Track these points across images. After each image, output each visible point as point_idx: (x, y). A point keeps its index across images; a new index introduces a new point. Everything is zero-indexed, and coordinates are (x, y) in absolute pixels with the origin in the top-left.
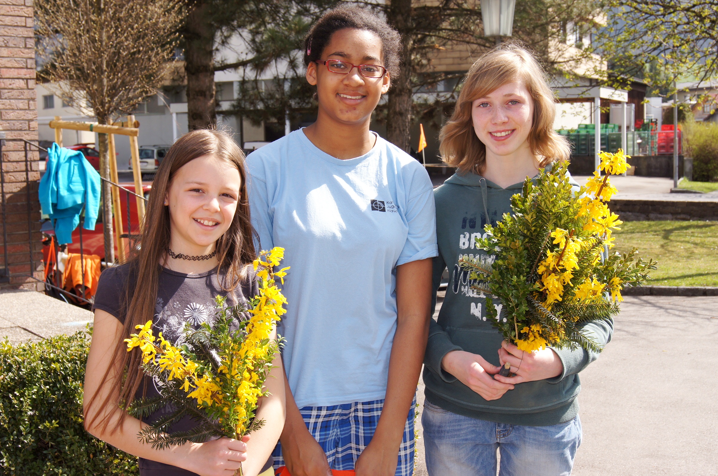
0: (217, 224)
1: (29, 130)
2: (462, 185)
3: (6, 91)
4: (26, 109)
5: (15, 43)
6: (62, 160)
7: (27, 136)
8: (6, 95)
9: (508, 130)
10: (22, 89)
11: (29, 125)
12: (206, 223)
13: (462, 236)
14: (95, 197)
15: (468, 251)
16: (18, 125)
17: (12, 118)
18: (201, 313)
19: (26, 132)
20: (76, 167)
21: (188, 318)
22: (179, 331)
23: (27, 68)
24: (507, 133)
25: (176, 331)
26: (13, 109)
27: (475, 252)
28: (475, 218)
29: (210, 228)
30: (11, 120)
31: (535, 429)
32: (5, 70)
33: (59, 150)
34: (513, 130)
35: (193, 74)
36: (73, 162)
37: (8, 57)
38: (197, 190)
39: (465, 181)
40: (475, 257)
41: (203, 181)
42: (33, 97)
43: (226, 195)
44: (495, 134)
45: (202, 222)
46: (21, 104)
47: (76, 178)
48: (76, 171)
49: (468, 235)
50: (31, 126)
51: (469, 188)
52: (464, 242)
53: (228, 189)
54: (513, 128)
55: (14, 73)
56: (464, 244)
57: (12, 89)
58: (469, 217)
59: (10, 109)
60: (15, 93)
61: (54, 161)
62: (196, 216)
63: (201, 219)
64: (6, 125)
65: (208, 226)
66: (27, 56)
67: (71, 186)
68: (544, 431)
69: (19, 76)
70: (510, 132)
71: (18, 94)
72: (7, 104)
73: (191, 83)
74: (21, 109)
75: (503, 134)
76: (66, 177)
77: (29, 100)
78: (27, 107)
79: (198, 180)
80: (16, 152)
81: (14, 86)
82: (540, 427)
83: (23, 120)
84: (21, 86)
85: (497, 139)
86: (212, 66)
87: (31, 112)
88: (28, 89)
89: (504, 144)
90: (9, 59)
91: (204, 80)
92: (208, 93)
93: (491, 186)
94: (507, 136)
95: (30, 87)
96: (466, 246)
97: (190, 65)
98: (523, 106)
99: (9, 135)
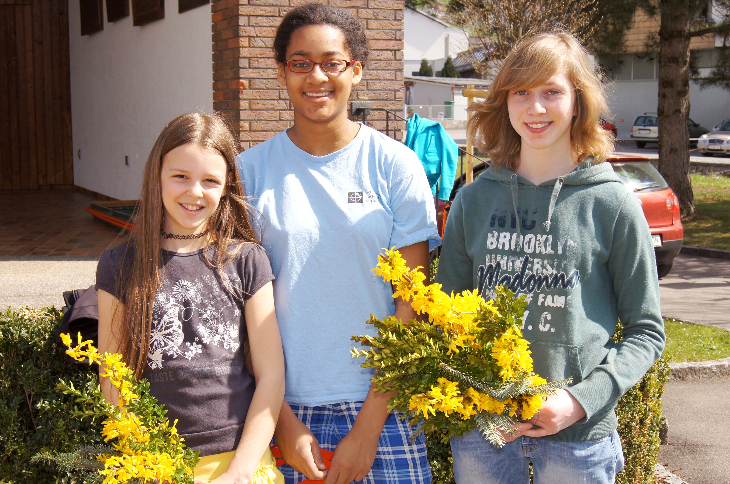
0: (202, 208)
1: (395, 100)
2: (495, 181)
3: (374, 62)
4: (393, 80)
5: (385, 15)
6: (419, 131)
7: (392, 106)
8: (374, 66)
9: (545, 122)
10: (389, 60)
11: (395, 95)
12: (190, 207)
13: (490, 235)
14: (451, 168)
15: (496, 251)
16: (383, 95)
17: (378, 88)
18: (188, 290)
19: (391, 102)
20: (433, 138)
21: (176, 294)
22: (167, 307)
23: (396, 40)
24: (543, 125)
25: (163, 307)
26: (380, 80)
27: (503, 252)
28: (505, 217)
29: (193, 213)
30: (377, 90)
31: (560, 445)
32: (373, 41)
33: (418, 121)
34: (551, 123)
35: (666, 40)
36: (431, 132)
37: (377, 29)
38: (181, 176)
39: (499, 177)
40: (502, 258)
41: (185, 169)
42: (400, 68)
43: (210, 181)
44: (531, 126)
45: (186, 207)
46: (388, 75)
47: (433, 148)
48: (433, 142)
49: (496, 234)
50: (397, 97)
51: (502, 184)
52: (491, 242)
53: (211, 176)
54: (550, 121)
55: (382, 45)
56: (492, 243)
57: (380, 60)
58: (498, 214)
59: (376, 80)
60: (383, 64)
61: (412, 130)
62: (182, 201)
63: (185, 204)
64: (372, 95)
65: (191, 211)
66: (396, 28)
67: (426, 156)
68: (569, 447)
69: (388, 48)
70: (547, 124)
71: (386, 65)
72: (374, 75)
73: (663, 49)
74: (387, 80)
75: (540, 126)
76: (423, 147)
77: (396, 71)
78: (394, 78)
79: (181, 167)
80: (380, 122)
81: (382, 57)
82: (566, 443)
83: (389, 90)
84: (389, 57)
85: (533, 131)
86: (687, 31)
87: (398, 83)
88: (396, 60)
89: (540, 137)
90: (378, 31)
91: (677, 46)
92: (681, 59)
93: (522, 183)
94: (543, 129)
95: (397, 58)
96: (494, 246)
97: (663, 31)
98: (563, 96)
99: (375, 105)
